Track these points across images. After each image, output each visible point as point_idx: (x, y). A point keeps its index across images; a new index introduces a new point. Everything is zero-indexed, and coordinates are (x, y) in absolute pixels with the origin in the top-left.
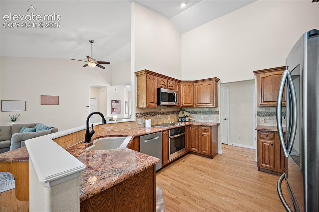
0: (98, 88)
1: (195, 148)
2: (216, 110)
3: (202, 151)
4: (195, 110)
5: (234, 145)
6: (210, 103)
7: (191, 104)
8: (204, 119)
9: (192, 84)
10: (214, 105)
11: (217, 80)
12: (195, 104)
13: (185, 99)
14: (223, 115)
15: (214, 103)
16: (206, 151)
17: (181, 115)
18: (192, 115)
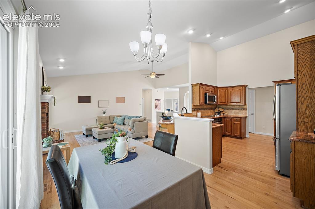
0: (144, 90)
1: (229, 132)
2: (245, 107)
3: (234, 134)
4: (228, 107)
5: (259, 133)
6: (240, 102)
7: (225, 102)
8: (235, 113)
9: (226, 89)
10: (243, 103)
11: (245, 86)
12: (228, 103)
13: (221, 99)
14: (250, 111)
15: (244, 102)
16: (237, 134)
17: (217, 110)
18: (226, 110)
